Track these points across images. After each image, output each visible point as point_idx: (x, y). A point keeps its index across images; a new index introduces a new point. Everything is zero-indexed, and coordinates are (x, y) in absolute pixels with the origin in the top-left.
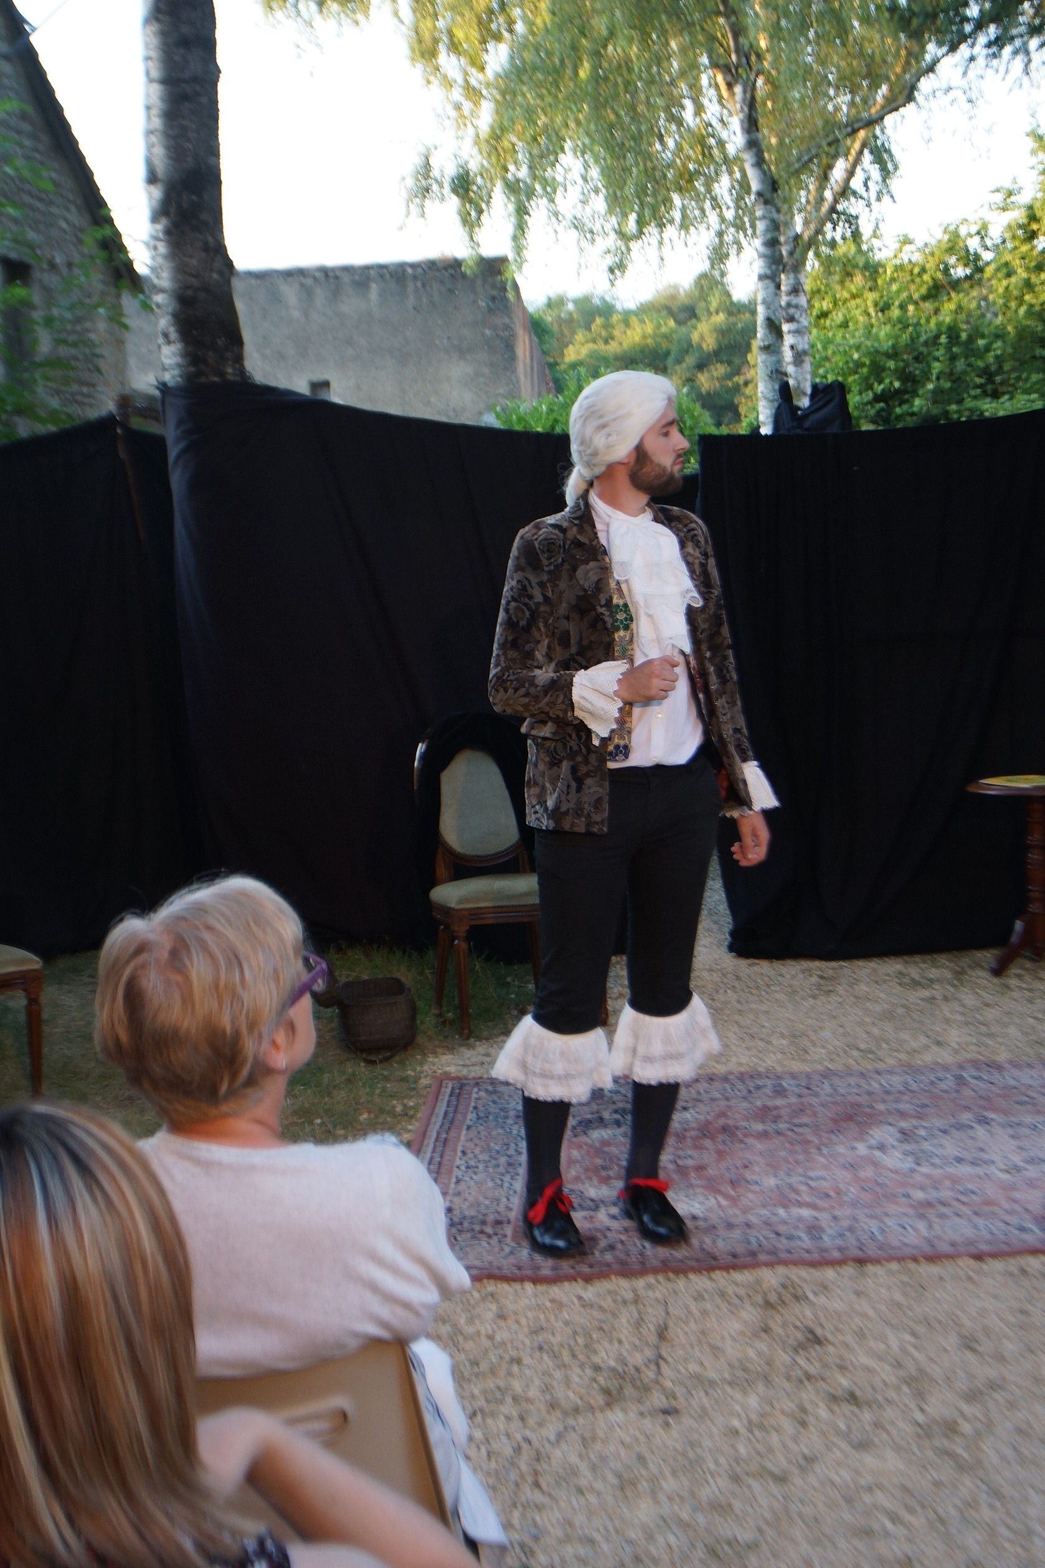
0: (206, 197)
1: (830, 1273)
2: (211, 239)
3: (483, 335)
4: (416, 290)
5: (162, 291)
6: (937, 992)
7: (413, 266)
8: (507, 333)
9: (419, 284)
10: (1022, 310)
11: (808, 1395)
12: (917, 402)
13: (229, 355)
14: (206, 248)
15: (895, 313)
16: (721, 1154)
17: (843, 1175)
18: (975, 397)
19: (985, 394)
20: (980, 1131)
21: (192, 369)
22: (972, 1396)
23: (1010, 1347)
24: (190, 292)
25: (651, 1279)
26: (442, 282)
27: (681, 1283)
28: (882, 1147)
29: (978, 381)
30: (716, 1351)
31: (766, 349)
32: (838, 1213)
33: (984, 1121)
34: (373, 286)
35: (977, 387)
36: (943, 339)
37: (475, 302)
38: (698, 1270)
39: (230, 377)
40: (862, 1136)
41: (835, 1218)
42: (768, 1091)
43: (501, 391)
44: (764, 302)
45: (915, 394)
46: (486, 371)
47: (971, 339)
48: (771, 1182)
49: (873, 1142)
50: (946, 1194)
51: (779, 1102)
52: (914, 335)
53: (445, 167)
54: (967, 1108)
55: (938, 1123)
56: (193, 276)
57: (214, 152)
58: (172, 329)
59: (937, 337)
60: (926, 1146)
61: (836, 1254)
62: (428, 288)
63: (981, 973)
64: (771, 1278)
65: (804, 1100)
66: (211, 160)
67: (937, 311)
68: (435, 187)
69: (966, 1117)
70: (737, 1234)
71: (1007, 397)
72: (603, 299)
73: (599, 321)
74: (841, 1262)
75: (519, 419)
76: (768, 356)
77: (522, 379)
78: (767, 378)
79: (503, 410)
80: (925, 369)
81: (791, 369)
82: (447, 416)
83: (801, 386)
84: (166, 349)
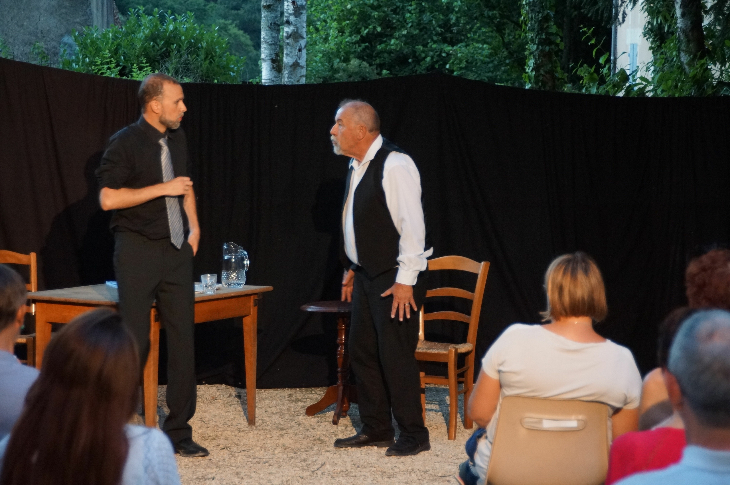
35: (437, 34)
43: (78, 20)
46: (68, 4)
75: (92, 42)
76: (269, 13)
77: (95, 11)
78: (267, 28)
79: (80, 34)
80: (401, 19)
81: (292, 19)
82: (36, 36)
83: (299, 31)
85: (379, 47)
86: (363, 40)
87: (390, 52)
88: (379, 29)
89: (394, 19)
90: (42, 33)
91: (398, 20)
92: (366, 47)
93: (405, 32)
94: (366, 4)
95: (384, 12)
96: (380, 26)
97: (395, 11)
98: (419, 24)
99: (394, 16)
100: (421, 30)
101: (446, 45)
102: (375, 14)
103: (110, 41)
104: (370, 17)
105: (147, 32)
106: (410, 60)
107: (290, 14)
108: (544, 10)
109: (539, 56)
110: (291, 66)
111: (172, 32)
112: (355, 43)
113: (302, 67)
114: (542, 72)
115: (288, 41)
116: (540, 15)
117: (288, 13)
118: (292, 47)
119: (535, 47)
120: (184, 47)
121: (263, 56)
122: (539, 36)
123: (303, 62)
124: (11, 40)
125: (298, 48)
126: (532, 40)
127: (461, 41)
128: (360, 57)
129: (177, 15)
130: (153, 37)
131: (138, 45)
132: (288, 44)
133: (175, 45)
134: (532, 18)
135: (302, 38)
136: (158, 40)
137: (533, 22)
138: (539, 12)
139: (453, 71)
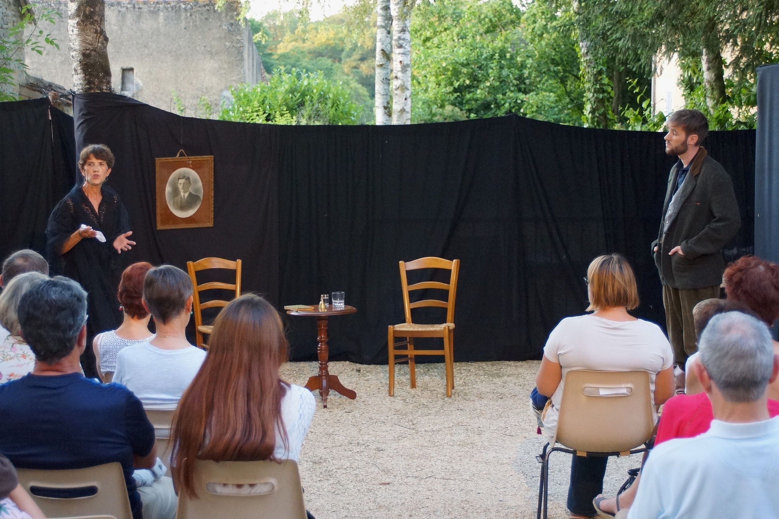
0: (97, 8)
2: (99, 29)
3: (225, 46)
4: (186, 18)
5: (75, 50)
9: (189, 14)
13: (105, 80)
14: (96, 32)
18: (512, 91)
21: (88, 86)
24: (88, 52)
26: (202, 14)
31: (382, 66)
34: (161, 14)
35: (514, 85)
36: (497, 56)
37: (220, 26)
39: (104, 91)
43: (234, 78)
44: (381, 40)
46: (226, 66)
52: (479, 53)
56: (89, 44)
58: (79, 68)
62: (193, 17)
67: (493, 40)
75: (245, 96)
76: (382, 71)
77: (247, 72)
78: (381, 82)
79: (236, 89)
80: (485, 74)
81: (400, 75)
82: (203, 92)
83: (406, 84)
84: (75, 77)
85: (468, 96)
86: (455, 90)
87: (476, 100)
88: (468, 82)
89: (480, 74)
90: (207, 89)
91: (483, 75)
92: (458, 96)
93: (488, 84)
94: (457, 63)
95: (472, 68)
96: (468, 79)
97: (480, 68)
98: (499, 78)
99: (479, 71)
100: (501, 82)
101: (521, 94)
102: (465, 70)
103: (259, 94)
104: (460, 73)
105: (287, 87)
106: (492, 106)
107: (398, 71)
108: (598, 66)
109: (595, 102)
110: (399, 112)
111: (306, 86)
112: (449, 93)
113: (408, 112)
114: (597, 114)
115: (396, 92)
116: (595, 70)
117: (396, 70)
118: (400, 97)
119: (591, 95)
120: (316, 97)
121: (377, 104)
122: (594, 86)
123: (408, 108)
124: (183, 95)
125: (404, 98)
126: (589, 90)
127: (533, 91)
128: (453, 104)
129: (310, 73)
130: (292, 91)
131: (280, 97)
132: (397, 94)
133: (308, 97)
134: (589, 72)
135: (408, 89)
136: (295, 93)
137: (589, 75)
138: (594, 68)
139: (526, 114)
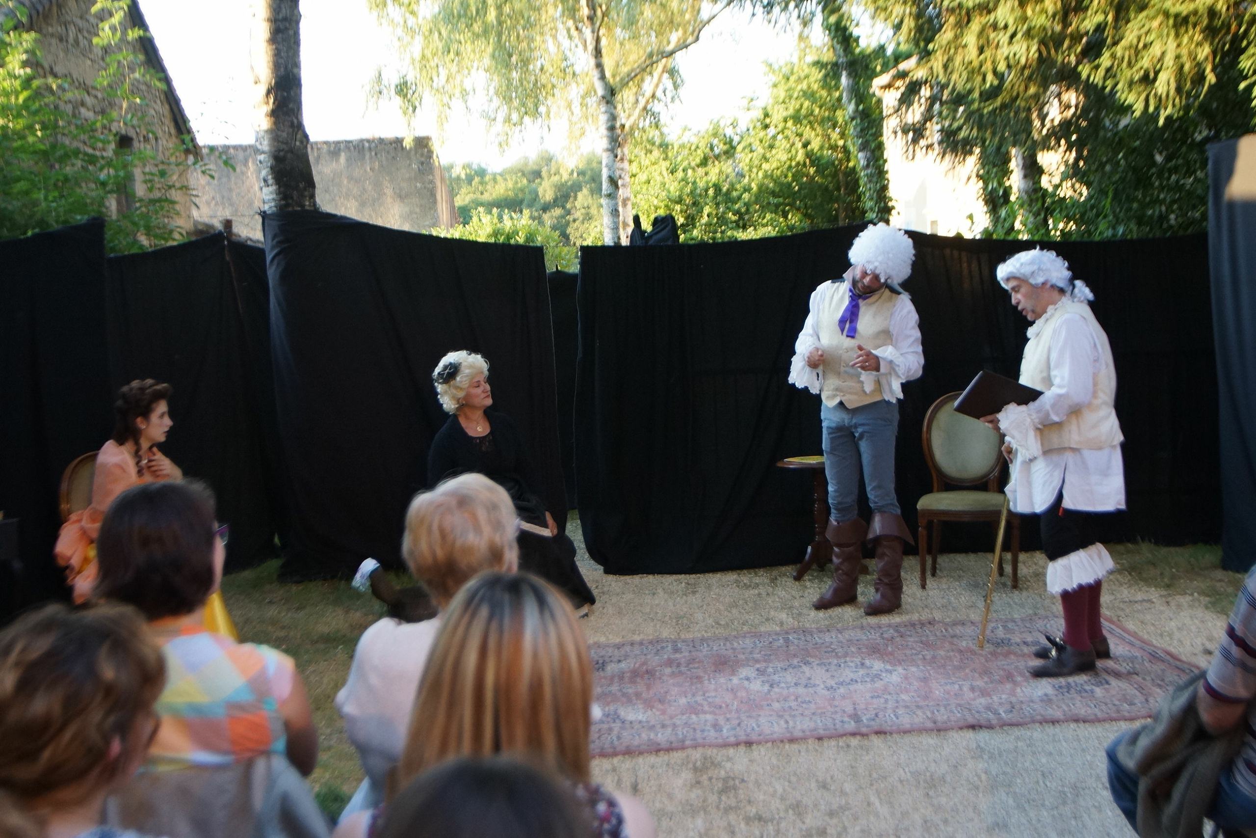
0: (292, 93)
1: (731, 751)
2: (295, 121)
3: (416, 187)
4: (371, 158)
5: (263, 152)
6: (762, 591)
7: (368, 141)
8: (431, 186)
9: (373, 153)
10: (760, 174)
11: (732, 817)
12: (695, 233)
13: (306, 193)
14: (292, 125)
15: (680, 174)
16: (649, 687)
17: (728, 697)
18: (731, 229)
19: (738, 226)
20: (805, 668)
21: (283, 202)
22: (831, 814)
23: (848, 787)
24: (282, 154)
25: (620, 757)
26: (388, 152)
27: (640, 760)
28: (748, 679)
29: (734, 218)
30: (670, 797)
31: (609, 196)
32: (728, 716)
33: (807, 663)
34: (343, 154)
35: (732, 222)
36: (711, 192)
37: (410, 165)
38: (650, 752)
39: (307, 208)
40: (733, 672)
41: (728, 720)
42: (669, 648)
43: (427, 223)
44: (607, 166)
45: (694, 227)
46: (418, 210)
47: (728, 192)
48: (683, 701)
49: (741, 676)
50: (793, 704)
51: (678, 656)
52: (693, 188)
53: (392, 79)
54: (795, 656)
55: (779, 665)
56: (283, 143)
57: (297, 65)
58: (270, 177)
59: (707, 190)
60: (776, 678)
61: (732, 740)
62: (379, 156)
63: (785, 579)
64: (696, 755)
65: (693, 653)
66: (295, 71)
67: (706, 174)
68: (385, 91)
69: (795, 661)
70: (669, 730)
71: (752, 228)
72: (479, 165)
73: (477, 180)
74: (737, 744)
76: (610, 201)
77: (441, 215)
81: (622, 209)
84: (265, 190)
111: (510, 228)
119: (875, 215)
126: (872, 209)
130: (496, 233)
135: (628, 225)
136: (499, 237)
